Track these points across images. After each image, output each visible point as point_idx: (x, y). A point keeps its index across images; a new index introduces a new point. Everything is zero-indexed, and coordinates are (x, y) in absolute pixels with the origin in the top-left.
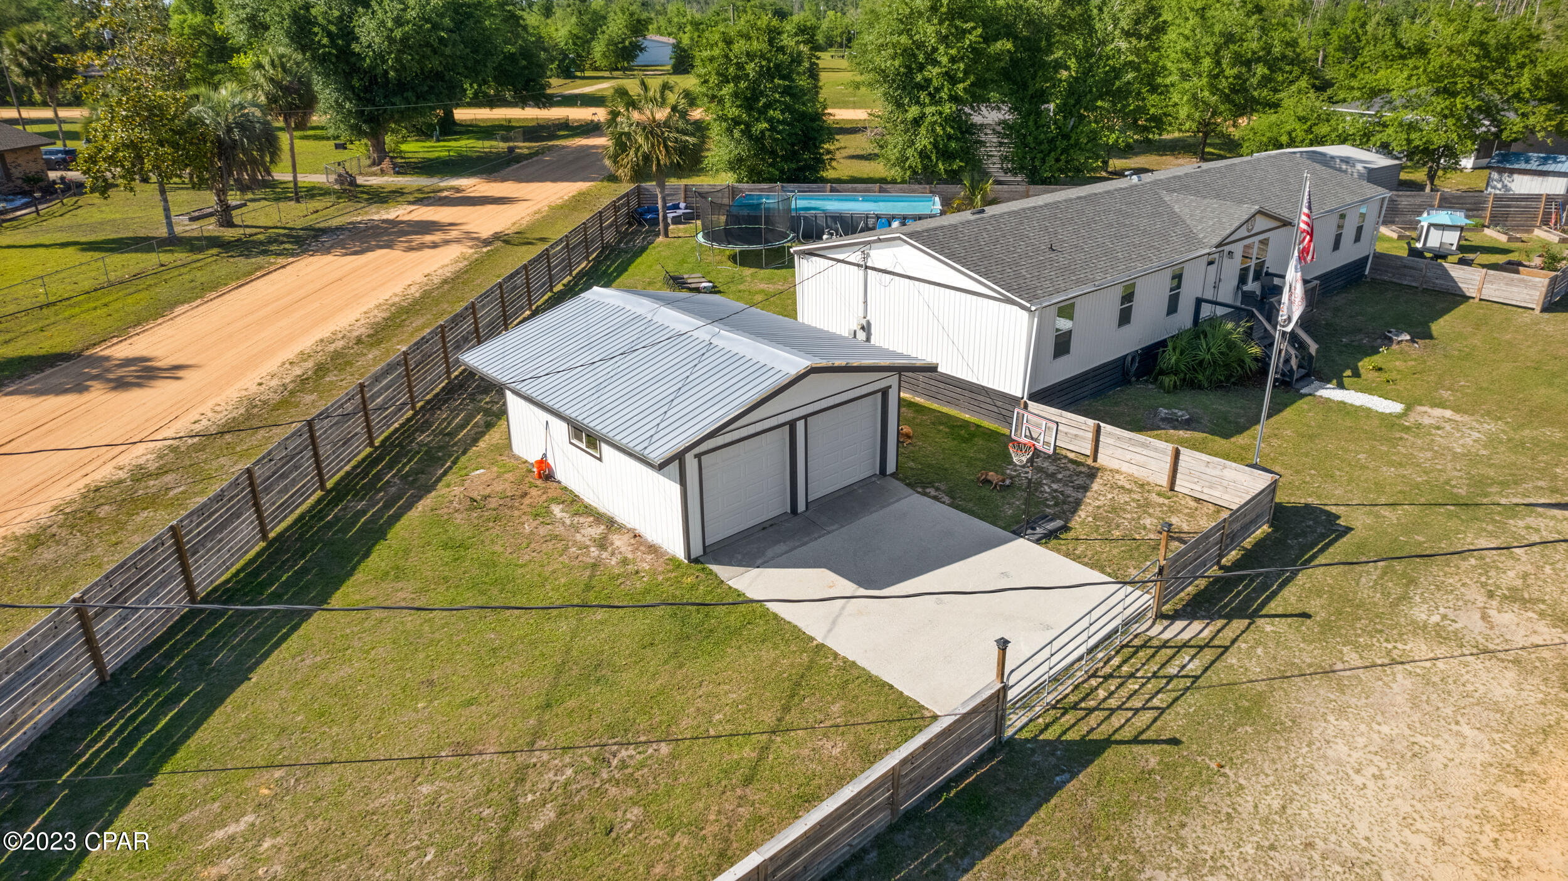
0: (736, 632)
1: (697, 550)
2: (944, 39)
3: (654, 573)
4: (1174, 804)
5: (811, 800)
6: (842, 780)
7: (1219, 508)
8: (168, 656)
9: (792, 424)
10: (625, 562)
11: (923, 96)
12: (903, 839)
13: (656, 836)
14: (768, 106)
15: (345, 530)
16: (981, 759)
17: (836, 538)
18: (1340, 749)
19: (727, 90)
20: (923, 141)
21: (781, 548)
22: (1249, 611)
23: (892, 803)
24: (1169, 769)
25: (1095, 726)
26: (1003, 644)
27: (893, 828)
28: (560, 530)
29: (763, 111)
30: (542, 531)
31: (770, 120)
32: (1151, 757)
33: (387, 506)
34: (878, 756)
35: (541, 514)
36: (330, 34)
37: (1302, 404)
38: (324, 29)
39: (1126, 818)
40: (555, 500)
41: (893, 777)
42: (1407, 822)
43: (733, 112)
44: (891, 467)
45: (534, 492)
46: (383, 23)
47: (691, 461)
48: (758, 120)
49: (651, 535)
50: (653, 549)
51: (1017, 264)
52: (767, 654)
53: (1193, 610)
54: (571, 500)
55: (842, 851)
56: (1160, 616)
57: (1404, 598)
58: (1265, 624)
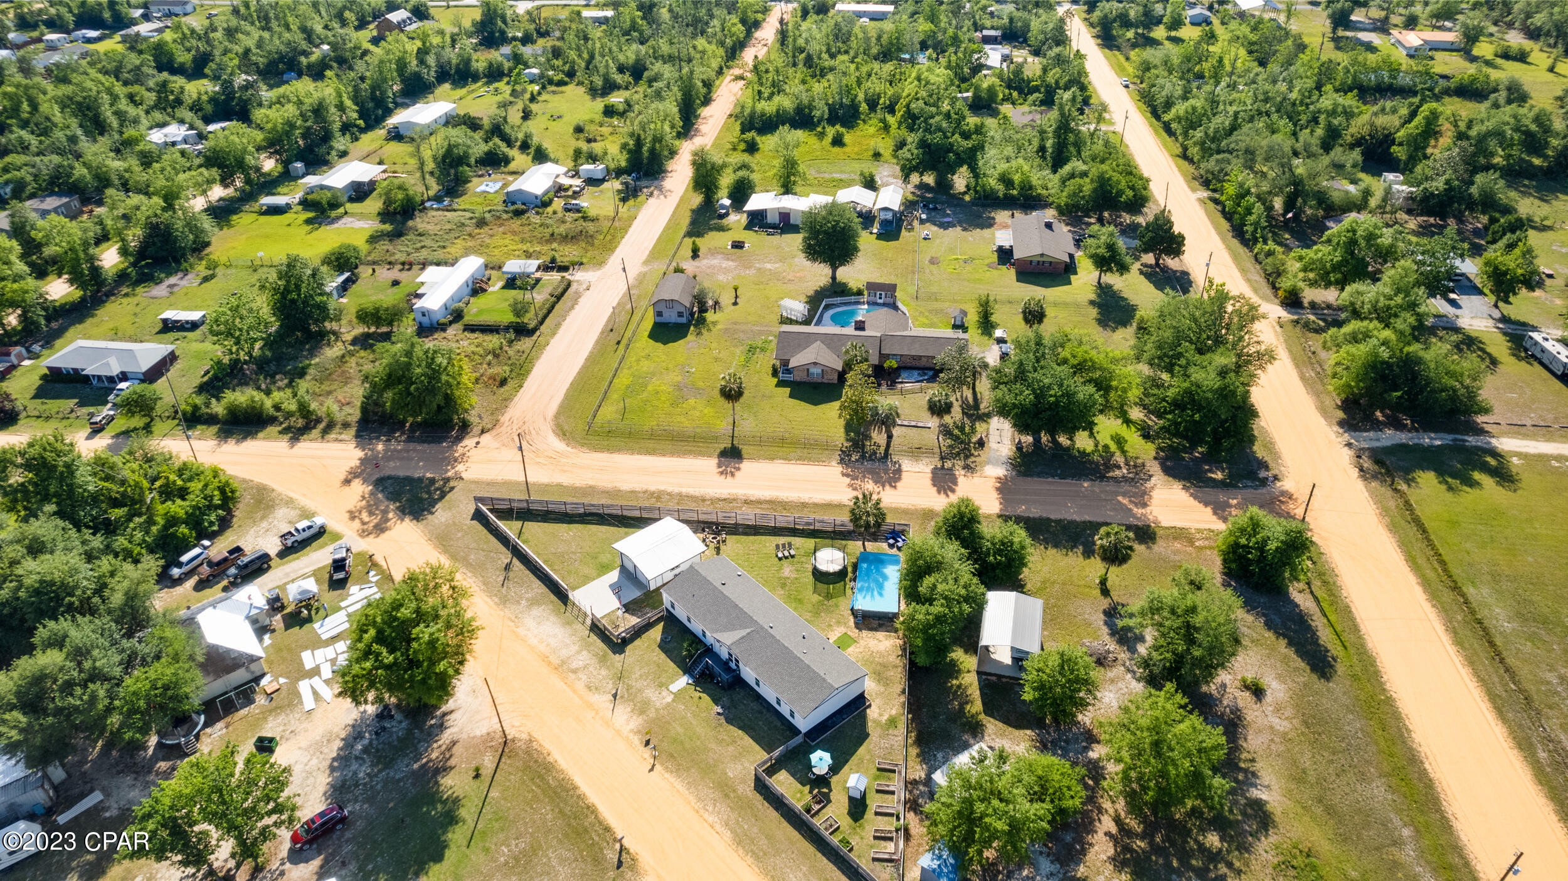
58: (587, 632)
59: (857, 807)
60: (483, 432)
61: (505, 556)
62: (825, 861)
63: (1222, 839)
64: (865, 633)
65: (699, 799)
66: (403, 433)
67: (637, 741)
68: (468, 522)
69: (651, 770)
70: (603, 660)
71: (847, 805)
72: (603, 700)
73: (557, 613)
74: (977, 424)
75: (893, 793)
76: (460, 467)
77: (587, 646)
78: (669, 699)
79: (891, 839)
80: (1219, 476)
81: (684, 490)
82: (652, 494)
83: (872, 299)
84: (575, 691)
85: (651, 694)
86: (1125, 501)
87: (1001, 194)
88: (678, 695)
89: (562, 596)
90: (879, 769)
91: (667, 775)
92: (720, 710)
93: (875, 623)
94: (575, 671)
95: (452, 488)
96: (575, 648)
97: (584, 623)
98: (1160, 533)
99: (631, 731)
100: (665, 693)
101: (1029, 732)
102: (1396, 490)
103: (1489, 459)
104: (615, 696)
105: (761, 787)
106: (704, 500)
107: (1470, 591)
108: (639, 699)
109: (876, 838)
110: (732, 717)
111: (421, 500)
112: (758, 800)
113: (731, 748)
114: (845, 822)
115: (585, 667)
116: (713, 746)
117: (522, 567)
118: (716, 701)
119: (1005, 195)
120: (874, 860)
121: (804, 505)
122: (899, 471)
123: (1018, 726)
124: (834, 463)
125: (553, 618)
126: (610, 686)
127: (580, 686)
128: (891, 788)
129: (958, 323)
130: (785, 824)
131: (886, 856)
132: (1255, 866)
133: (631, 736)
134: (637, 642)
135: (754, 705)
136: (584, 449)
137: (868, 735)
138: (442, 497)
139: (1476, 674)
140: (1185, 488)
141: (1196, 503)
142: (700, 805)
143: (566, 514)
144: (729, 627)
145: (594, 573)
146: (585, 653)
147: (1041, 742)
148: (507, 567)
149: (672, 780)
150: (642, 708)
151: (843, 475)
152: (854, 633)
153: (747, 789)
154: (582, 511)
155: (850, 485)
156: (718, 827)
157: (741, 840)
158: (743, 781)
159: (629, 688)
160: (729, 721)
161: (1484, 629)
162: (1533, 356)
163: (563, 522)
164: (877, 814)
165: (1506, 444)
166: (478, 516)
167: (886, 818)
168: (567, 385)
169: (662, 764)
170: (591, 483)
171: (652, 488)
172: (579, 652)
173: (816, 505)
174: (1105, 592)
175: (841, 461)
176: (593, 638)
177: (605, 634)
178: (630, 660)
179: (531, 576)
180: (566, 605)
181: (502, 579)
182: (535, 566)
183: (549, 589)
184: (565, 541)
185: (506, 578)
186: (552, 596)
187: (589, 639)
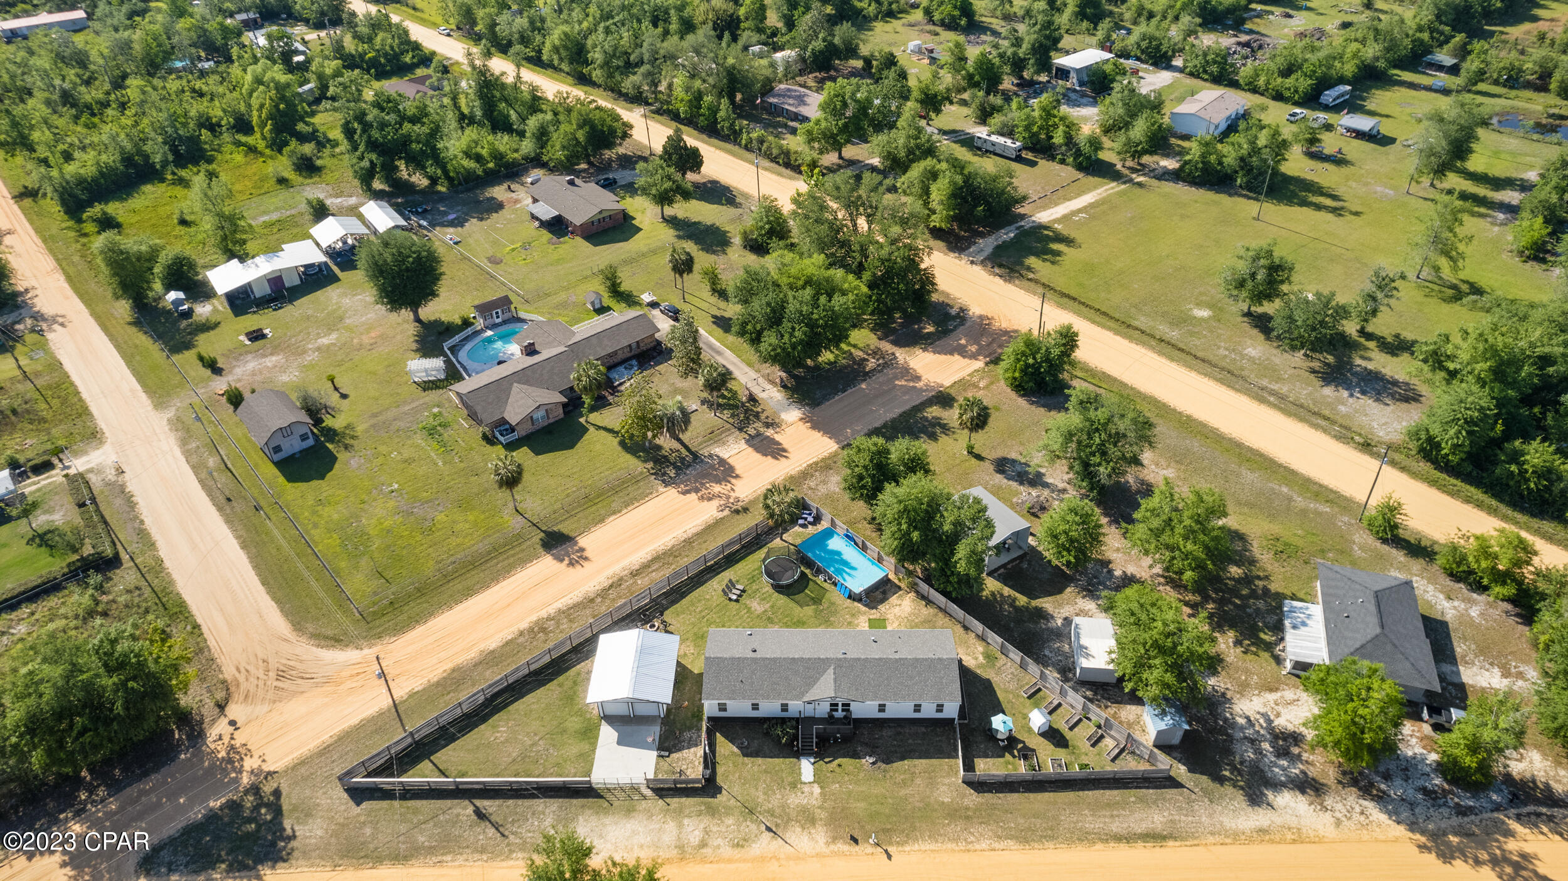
1: (605, 714)
4: (597, 812)
16: (586, 787)
21: (617, 724)
22: (661, 797)
23: (566, 784)
24: (603, 808)
27: (563, 788)
32: (604, 804)
34: (576, 777)
37: (793, 759)
44: (662, 716)
53: (656, 790)
56: (648, 786)
57: (691, 816)
58: (661, 802)
59: (1053, 736)
60: (221, 707)
61: (464, 810)
62: (1090, 793)
63: (1239, 566)
64: (882, 608)
65: (956, 840)
66: (91, 791)
67: (844, 847)
68: (357, 810)
69: (889, 857)
70: (712, 812)
71: (1046, 742)
72: (765, 844)
73: (606, 812)
74: (729, 386)
75: (1059, 705)
76: (249, 764)
77: (680, 813)
78: (817, 790)
79: (1102, 737)
80: (930, 329)
81: (560, 604)
82: (531, 630)
83: (489, 322)
84: (730, 861)
85: (795, 800)
86: (903, 383)
87: (480, 172)
88: (818, 779)
89: (586, 792)
90: (1030, 697)
91: (907, 848)
92: (871, 760)
93: (878, 595)
94: (703, 844)
95: (277, 793)
96: (671, 826)
97: (645, 797)
98: (953, 392)
99: (827, 844)
100: (806, 789)
101: (1069, 590)
102: (1030, 280)
103: (1046, 232)
104: (769, 829)
105: (980, 786)
106: (592, 601)
107: (1136, 323)
108: (793, 814)
109: (1093, 745)
110: (888, 755)
111: (253, 837)
112: (989, 798)
113: (918, 781)
114: (1062, 754)
115: (707, 832)
116: (903, 792)
117: (498, 802)
118: (855, 755)
119: (484, 171)
120: (1113, 760)
121: (688, 542)
122: (722, 462)
123: (1060, 591)
124: (661, 489)
125: (608, 820)
126: (753, 827)
127: (727, 851)
128: (1056, 702)
129: (597, 306)
130: (1032, 796)
131: (1117, 751)
132: (1269, 567)
133: (832, 847)
134: (720, 770)
135: (887, 733)
136: (386, 640)
137: (988, 681)
138: (278, 811)
139: (1200, 373)
140: (925, 350)
141: (943, 357)
142: (962, 845)
143: (466, 716)
144: (811, 682)
145: (585, 746)
146: (686, 821)
147: (1084, 590)
148: (480, 815)
149: (916, 847)
150: (807, 819)
151: (684, 493)
152: (874, 614)
153: (972, 798)
154: (481, 699)
155: (702, 498)
156: (996, 845)
157: (1025, 837)
158: (964, 796)
159: (771, 813)
160: (888, 761)
161: (1169, 343)
162: (987, 151)
163: (476, 725)
164: (1071, 729)
165: (1044, 216)
166: (359, 794)
167: (1080, 726)
168: (261, 589)
169: (891, 844)
170: (449, 666)
171: (524, 625)
172: (680, 826)
173: (698, 535)
174: (979, 457)
175: (666, 484)
176: (675, 802)
177: (681, 788)
178: (736, 790)
179: (520, 802)
180: (602, 797)
181: (493, 830)
182: (511, 790)
183: (560, 797)
184: (507, 741)
185: (496, 827)
186: (574, 801)
187: (672, 807)
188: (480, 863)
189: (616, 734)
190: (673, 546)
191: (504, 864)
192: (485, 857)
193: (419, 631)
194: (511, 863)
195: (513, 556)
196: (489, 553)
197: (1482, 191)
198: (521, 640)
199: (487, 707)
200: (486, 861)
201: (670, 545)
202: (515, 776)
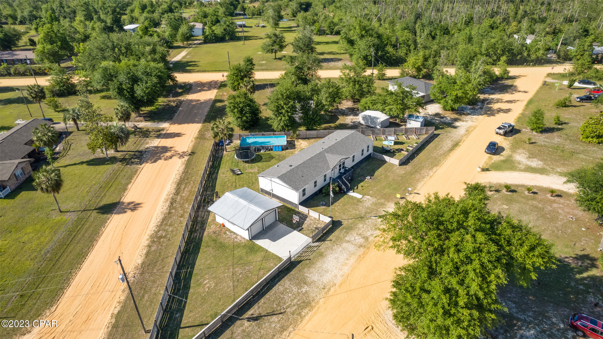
0: (258, 250)
1: (251, 238)
2: (285, 104)
3: (245, 242)
4: (309, 267)
5: (270, 271)
6: (273, 268)
7: (325, 223)
8: (183, 262)
9: (262, 219)
10: (240, 241)
11: (281, 115)
12: (280, 274)
13: (253, 277)
14: (246, 113)
15: (196, 239)
16: (289, 264)
17: (270, 233)
18: (330, 258)
19: (236, 110)
20: (282, 124)
21: (262, 236)
22: (324, 240)
23: (278, 270)
24: (310, 263)
25: (302, 258)
26: (290, 251)
27: (279, 273)
28: (229, 236)
29: (245, 114)
30: (227, 236)
31: (246, 117)
32: (308, 262)
33: (200, 234)
34: (277, 265)
35: (225, 233)
36: (128, 92)
37: (346, 196)
38: (127, 91)
39: (304, 269)
40: (226, 231)
41: (278, 268)
42: (334, 266)
43: (238, 115)
44: (277, 219)
45: (223, 229)
46: (143, 89)
47: (249, 229)
48: (243, 116)
49: (243, 236)
50: (244, 238)
51: (296, 182)
52: (262, 253)
53: (318, 240)
54: (229, 230)
55: (273, 276)
56: (313, 242)
57: (346, 236)
58: (326, 242)
59: (397, 143)
62: (427, 147)
64: (297, 147)
77: (340, 239)
78: (369, 197)
79: (407, 136)
80: (180, 90)
88: (363, 194)
89: (292, 265)
90: (377, 140)
92: (368, 178)
96: (345, 244)
97: (318, 246)
100: (365, 199)
101: (339, 117)
102: (196, 71)
103: (182, 62)
105: (404, 163)
109: (409, 139)
110: (370, 174)
112: (411, 164)
113: (388, 174)
114: (407, 145)
115: (360, 235)
116: (390, 179)
118: (362, 181)
122: (156, 147)
124: (141, 167)
130: (418, 157)
131: (416, 136)
140: (189, 94)
141: (199, 93)
146: (347, 239)
147: (343, 115)
148: (256, 319)
150: (380, 205)
151: (154, 162)
153: (408, 167)
157: (435, 165)
158: (405, 168)
159: (368, 213)
160: (373, 175)
165: (175, 59)
167: (399, 137)
172: (348, 241)
175: (140, 164)
176: (332, 237)
177: (325, 232)
178: (344, 217)
179: (267, 296)
180: (301, 261)
181: (274, 317)
182: (254, 297)
183: (283, 277)
184: (216, 284)
185: (273, 314)
186: (293, 272)
187: (334, 239)
188: (292, 334)
189: (267, 240)
190: (181, 177)
191: (304, 321)
192: (291, 329)
193: (69, 292)
194: (307, 318)
195: (89, 227)
196: (70, 235)
197: (289, 29)
198: (153, 249)
199: (180, 283)
200: (294, 330)
201: (178, 177)
202: (246, 290)
